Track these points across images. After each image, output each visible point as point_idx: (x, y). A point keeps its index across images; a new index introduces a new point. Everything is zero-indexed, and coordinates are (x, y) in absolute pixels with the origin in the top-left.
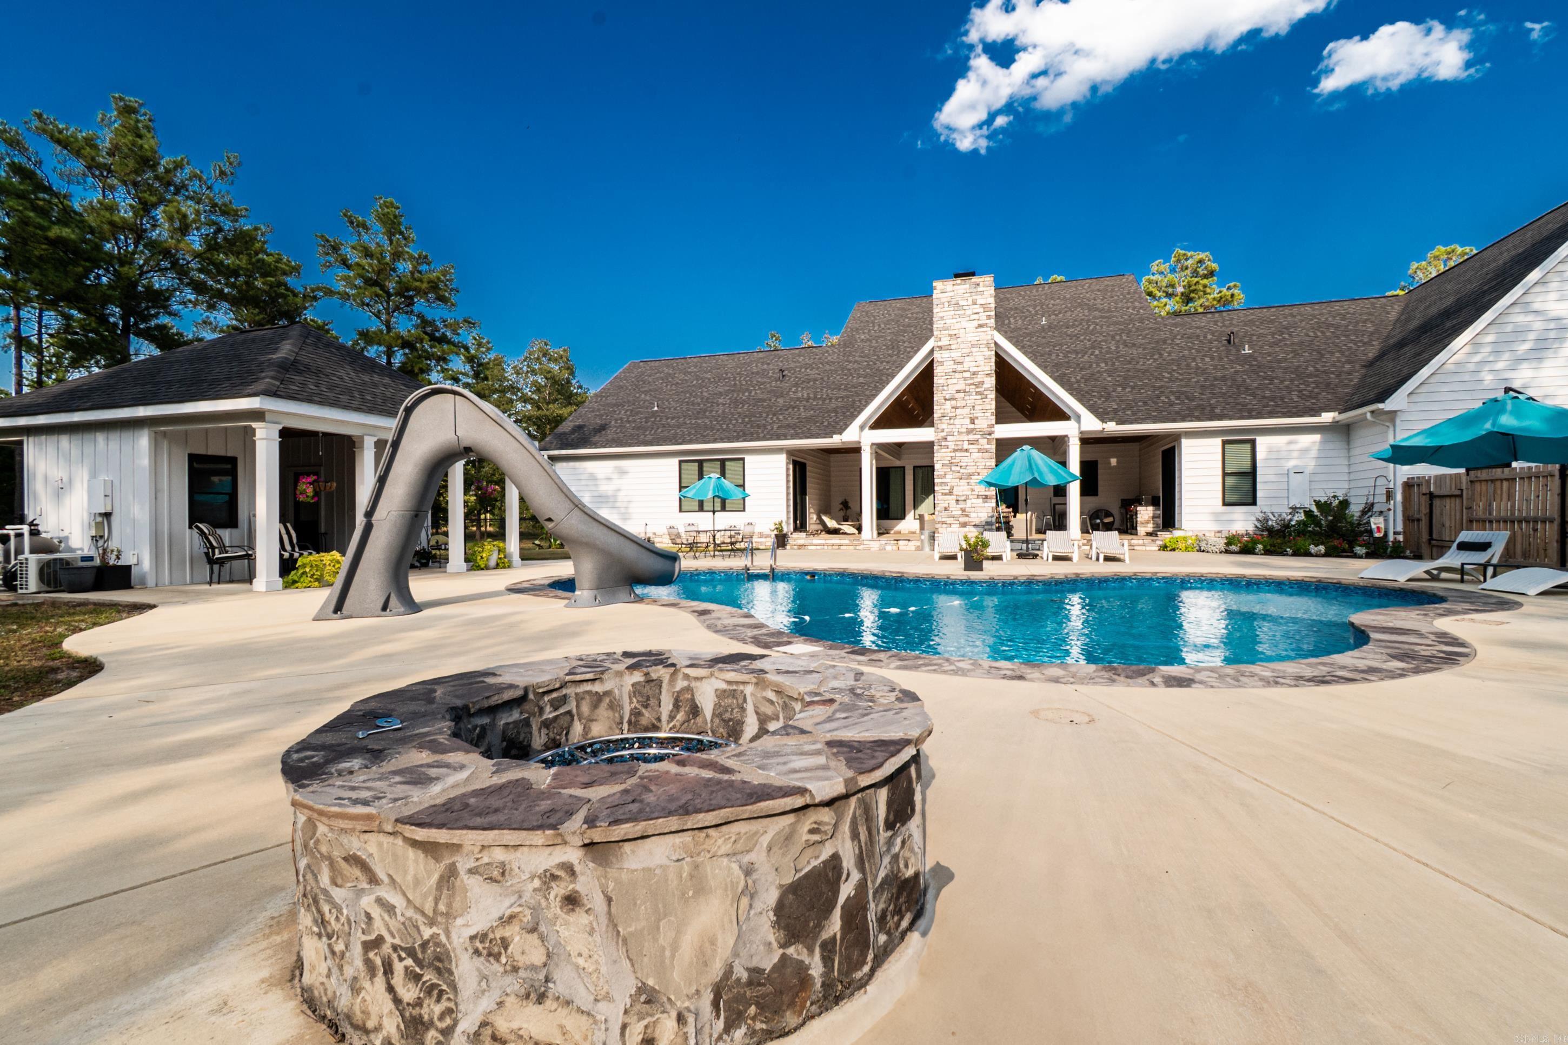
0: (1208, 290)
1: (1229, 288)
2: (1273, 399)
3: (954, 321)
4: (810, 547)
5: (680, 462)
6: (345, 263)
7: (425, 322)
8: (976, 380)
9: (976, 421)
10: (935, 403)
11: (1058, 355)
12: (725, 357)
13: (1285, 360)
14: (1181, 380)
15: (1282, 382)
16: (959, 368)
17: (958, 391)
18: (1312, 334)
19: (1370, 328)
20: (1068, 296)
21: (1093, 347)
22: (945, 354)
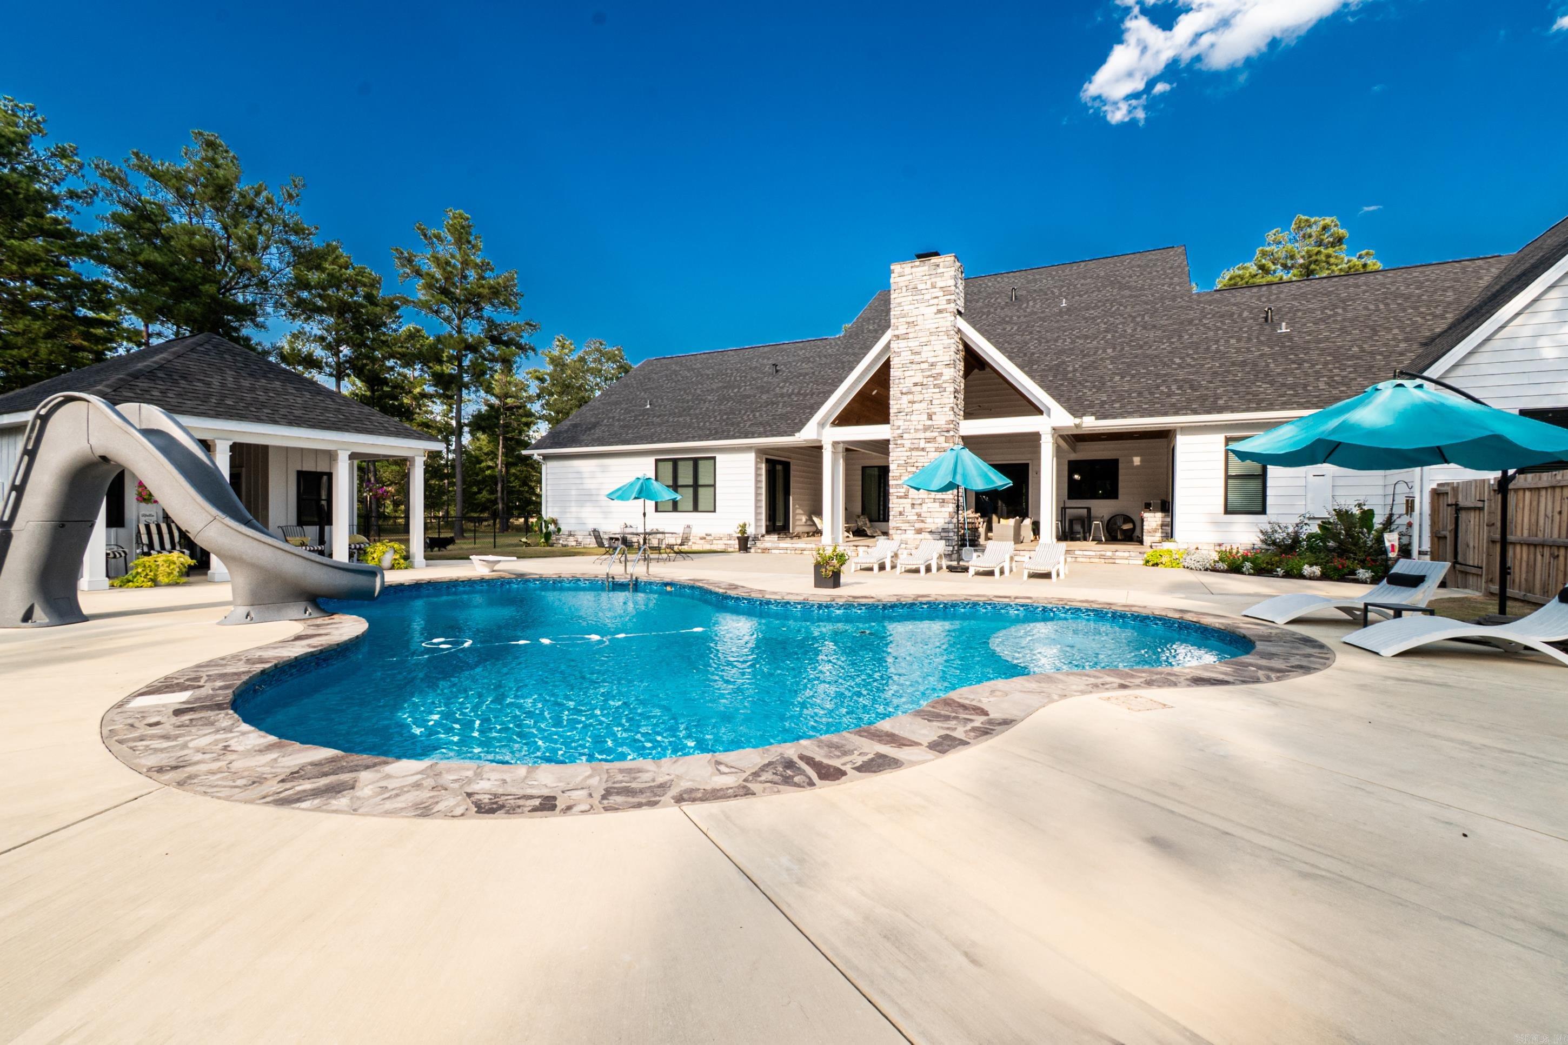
0: (1332, 260)
1: (1360, 257)
2: (1293, 387)
3: (912, 307)
4: (773, 551)
5: (657, 461)
6: (418, 273)
7: (491, 323)
8: (934, 371)
9: (934, 417)
10: (891, 397)
11: (1065, 340)
12: (732, 353)
13: (1327, 339)
14: (1193, 366)
15: (1313, 366)
16: (917, 358)
17: (916, 384)
18: (1372, 307)
19: (1450, 297)
20: (1102, 274)
21: (1107, 331)
22: (903, 344)
